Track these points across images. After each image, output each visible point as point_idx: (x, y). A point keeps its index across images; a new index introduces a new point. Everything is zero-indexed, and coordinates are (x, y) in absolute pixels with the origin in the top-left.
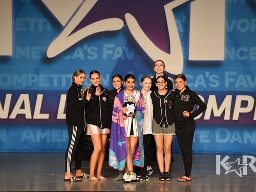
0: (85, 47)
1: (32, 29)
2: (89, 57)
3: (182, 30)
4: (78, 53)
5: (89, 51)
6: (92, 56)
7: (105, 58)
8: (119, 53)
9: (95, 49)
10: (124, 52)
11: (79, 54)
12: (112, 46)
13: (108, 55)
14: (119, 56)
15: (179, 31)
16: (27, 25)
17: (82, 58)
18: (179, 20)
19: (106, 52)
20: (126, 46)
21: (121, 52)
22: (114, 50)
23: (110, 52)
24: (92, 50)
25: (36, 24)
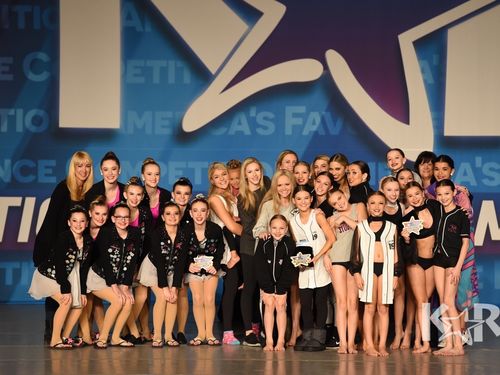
0: (253, 112)
1: (156, 79)
2: (260, 131)
3: (431, 81)
4: (240, 123)
5: (260, 119)
6: (265, 128)
7: (288, 131)
8: (314, 123)
9: (271, 115)
10: (323, 121)
11: (241, 125)
12: (302, 109)
13: (294, 127)
14: (314, 128)
15: (425, 81)
16: (147, 72)
17: (247, 132)
18: (425, 62)
19: (290, 122)
20: (327, 111)
21: (318, 120)
22: (305, 117)
23: (299, 121)
24: (265, 118)
25: (164, 71)
